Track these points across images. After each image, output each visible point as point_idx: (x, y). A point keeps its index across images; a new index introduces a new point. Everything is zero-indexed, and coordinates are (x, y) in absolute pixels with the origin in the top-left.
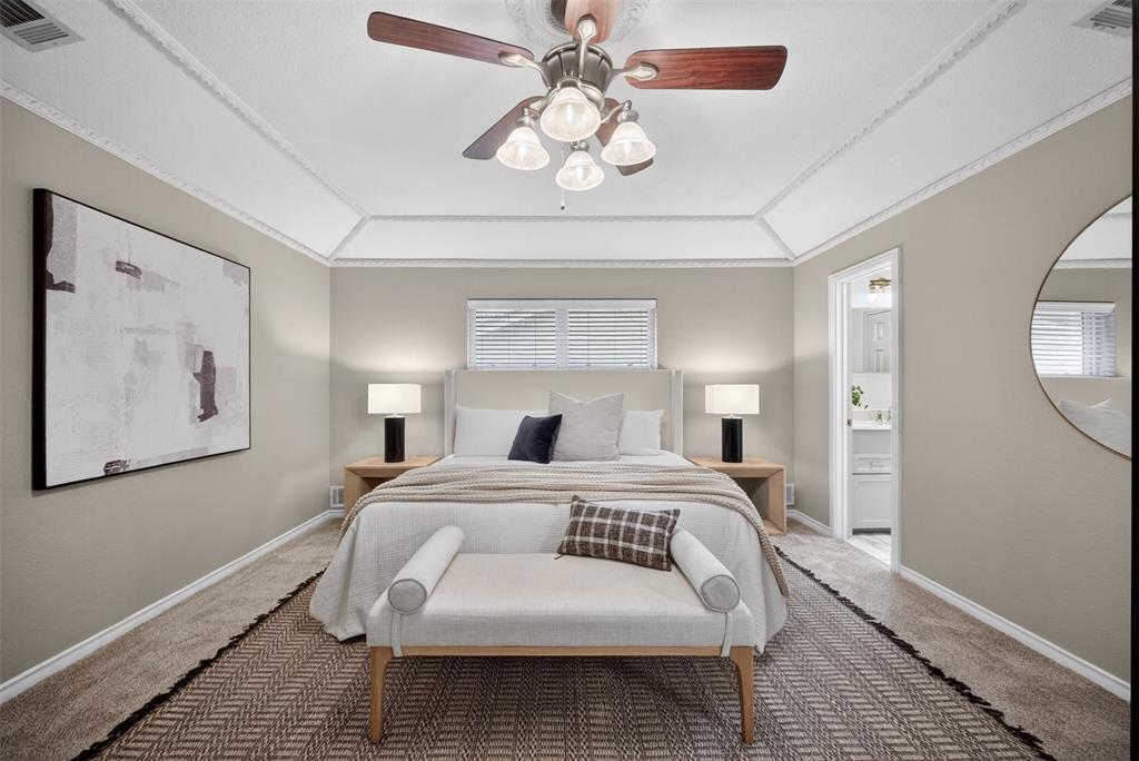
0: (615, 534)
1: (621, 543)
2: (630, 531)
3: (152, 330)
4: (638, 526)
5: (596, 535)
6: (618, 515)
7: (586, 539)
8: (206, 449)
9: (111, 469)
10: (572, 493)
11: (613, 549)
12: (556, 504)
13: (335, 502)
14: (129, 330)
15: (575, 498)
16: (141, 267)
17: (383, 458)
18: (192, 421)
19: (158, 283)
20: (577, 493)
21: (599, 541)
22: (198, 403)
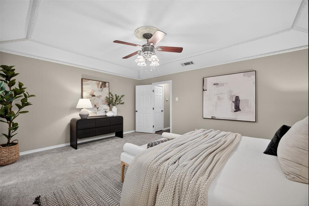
3: (221, 94)
8: (237, 119)
9: (213, 118)
14: (216, 95)
16: (218, 83)
18: (232, 111)
19: (223, 85)
22: (234, 108)
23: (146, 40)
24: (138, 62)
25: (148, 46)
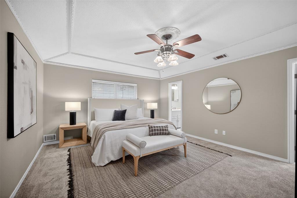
0: (160, 130)
1: (162, 132)
2: (163, 129)
4: (164, 128)
5: (157, 131)
6: (160, 127)
7: (155, 132)
10: (148, 124)
11: (160, 133)
12: (145, 127)
13: (45, 140)
14: (23, 83)
15: (149, 125)
17: (69, 124)
20: (149, 124)
21: (158, 132)
23: (166, 40)
24: (170, 60)
25: (170, 47)
